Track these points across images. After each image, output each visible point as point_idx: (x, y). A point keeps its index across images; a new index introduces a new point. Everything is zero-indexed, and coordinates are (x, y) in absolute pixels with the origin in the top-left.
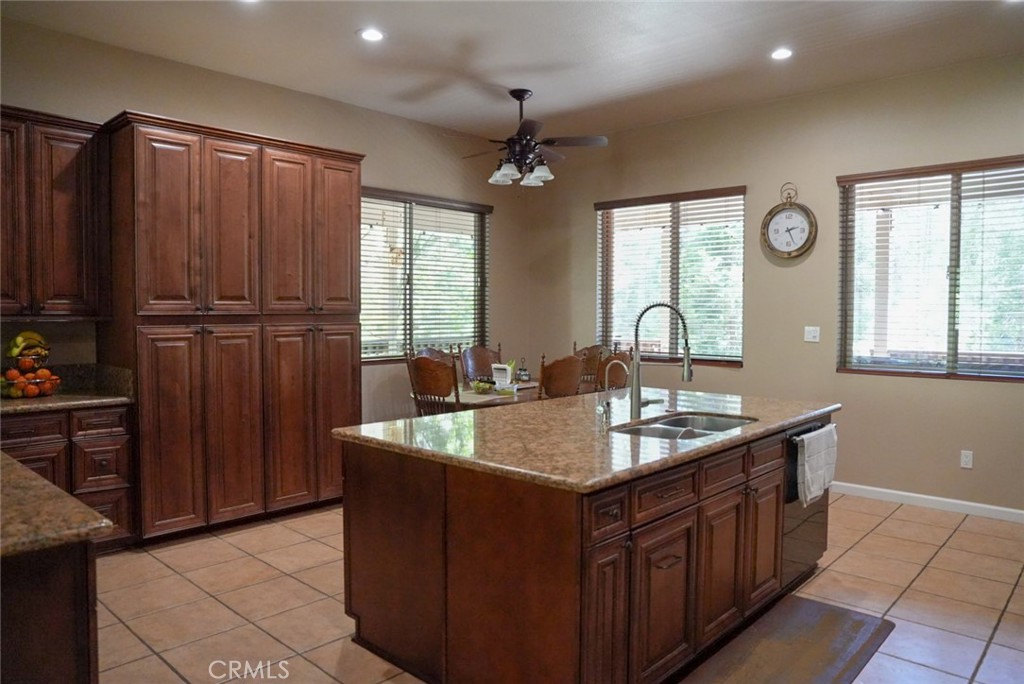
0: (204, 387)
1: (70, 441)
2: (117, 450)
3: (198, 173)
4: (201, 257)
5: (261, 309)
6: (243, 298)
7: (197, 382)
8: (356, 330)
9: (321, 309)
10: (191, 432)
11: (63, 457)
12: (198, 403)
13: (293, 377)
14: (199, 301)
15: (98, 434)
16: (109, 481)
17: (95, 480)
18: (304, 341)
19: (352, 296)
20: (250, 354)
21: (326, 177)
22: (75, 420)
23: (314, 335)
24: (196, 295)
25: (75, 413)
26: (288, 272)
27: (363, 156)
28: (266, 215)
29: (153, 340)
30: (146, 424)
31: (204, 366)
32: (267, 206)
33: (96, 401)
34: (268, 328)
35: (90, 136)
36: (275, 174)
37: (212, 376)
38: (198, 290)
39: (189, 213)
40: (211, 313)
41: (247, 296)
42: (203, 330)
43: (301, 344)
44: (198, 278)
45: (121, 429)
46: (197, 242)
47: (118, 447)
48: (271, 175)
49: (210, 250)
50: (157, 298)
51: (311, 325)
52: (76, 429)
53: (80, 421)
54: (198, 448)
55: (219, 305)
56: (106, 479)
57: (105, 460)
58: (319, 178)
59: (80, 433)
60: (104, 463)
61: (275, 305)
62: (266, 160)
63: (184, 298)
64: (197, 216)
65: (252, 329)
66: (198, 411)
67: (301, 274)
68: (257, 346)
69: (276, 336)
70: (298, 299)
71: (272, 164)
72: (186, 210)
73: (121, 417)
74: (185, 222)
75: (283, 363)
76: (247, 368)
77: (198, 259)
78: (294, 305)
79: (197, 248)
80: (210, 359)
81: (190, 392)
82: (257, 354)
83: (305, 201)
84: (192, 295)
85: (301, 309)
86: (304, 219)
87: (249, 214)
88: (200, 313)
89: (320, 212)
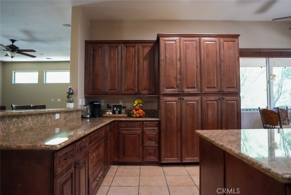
0: (181, 117)
1: (143, 130)
2: (155, 134)
3: (179, 49)
4: (180, 75)
5: (201, 91)
6: (195, 88)
7: (179, 115)
8: (238, 99)
9: (224, 91)
10: (177, 131)
11: (141, 134)
12: (179, 122)
13: (213, 115)
14: (179, 89)
15: (150, 129)
16: (153, 143)
17: (149, 142)
18: (217, 103)
19: (236, 87)
20: (197, 106)
21: (225, 45)
22: (144, 124)
23: (221, 101)
24: (178, 87)
25: (144, 122)
26: (211, 79)
27: (239, 35)
28: (202, 60)
29: (165, 101)
30: (163, 127)
31: (181, 110)
32: (202, 57)
33: (150, 119)
34: (204, 98)
35: (153, 44)
36: (205, 46)
37: (184, 113)
38: (179, 85)
39: (176, 61)
40: (184, 93)
41: (196, 87)
42: (181, 98)
43: (216, 104)
44: (179, 82)
45: (157, 128)
46: (179, 70)
47: (156, 133)
48: (204, 46)
49: (183, 73)
50: (167, 88)
51: (220, 97)
52: (144, 127)
53: (146, 125)
54: (179, 136)
55: (186, 90)
56: (152, 143)
57: (151, 137)
58: (222, 45)
59: (145, 128)
60: (151, 138)
61: (206, 90)
62: (202, 41)
63: (175, 88)
64: (179, 62)
65: (198, 98)
66: (179, 124)
67: (216, 79)
68: (200, 104)
69: (206, 101)
70: (215, 88)
71: (204, 43)
72: (175, 61)
73: (157, 125)
74: (175, 64)
75: (209, 110)
76: (196, 111)
77: (179, 76)
78: (213, 90)
79: (179, 72)
80: (183, 108)
81: (177, 119)
82: (200, 107)
83: (216, 54)
84: (177, 87)
85: (216, 91)
86: (216, 60)
87: (196, 60)
88: (180, 93)
89: (222, 57)
